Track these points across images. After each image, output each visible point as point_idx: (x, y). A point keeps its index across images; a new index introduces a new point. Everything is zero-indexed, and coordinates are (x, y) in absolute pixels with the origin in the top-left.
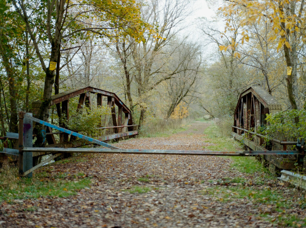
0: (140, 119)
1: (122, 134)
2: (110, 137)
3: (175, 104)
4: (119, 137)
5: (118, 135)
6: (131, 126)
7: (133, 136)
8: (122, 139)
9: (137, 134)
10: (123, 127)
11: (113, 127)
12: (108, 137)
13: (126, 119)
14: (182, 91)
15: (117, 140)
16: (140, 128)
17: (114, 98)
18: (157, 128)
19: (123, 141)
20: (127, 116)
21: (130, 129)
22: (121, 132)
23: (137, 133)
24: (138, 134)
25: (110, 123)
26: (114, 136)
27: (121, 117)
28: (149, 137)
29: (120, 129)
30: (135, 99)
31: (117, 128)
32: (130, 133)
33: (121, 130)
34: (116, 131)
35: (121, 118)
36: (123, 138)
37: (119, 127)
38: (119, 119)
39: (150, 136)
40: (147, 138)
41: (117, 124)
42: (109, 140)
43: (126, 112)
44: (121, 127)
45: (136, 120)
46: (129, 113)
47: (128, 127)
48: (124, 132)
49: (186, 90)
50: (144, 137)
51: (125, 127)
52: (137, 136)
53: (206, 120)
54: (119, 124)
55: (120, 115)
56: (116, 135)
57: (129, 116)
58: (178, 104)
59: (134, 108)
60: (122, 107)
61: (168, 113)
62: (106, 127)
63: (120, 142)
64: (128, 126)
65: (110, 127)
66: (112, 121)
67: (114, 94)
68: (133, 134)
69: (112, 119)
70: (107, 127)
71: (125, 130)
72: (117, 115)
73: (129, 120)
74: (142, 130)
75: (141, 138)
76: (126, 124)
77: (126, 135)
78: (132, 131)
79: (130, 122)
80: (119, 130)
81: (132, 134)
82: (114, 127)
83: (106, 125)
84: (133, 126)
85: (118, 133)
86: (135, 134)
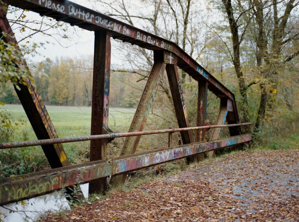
0: (259, 112)
1: (204, 144)
4: (191, 154)
6: (234, 125)
7: (240, 147)
8: (206, 157)
9: (248, 142)
10: (212, 128)
13: (222, 112)
16: (257, 129)
17: (174, 54)
18: (293, 127)
20: (223, 105)
21: (234, 131)
23: (248, 140)
24: (250, 142)
27: (204, 104)
28: (275, 149)
29: (201, 132)
31: (187, 131)
32: (227, 142)
34: (186, 138)
35: (204, 109)
38: (199, 109)
40: (269, 151)
43: (223, 96)
44: (203, 129)
46: (228, 98)
50: (263, 148)
51: (217, 128)
52: (248, 145)
55: (202, 102)
56: (178, 149)
57: (229, 104)
60: (206, 84)
68: (239, 142)
71: (217, 134)
73: (229, 112)
75: (257, 152)
76: (221, 123)
77: (215, 147)
78: (237, 137)
79: (232, 118)
80: (198, 134)
81: (235, 143)
84: (239, 126)
85: (190, 143)
86: (244, 142)
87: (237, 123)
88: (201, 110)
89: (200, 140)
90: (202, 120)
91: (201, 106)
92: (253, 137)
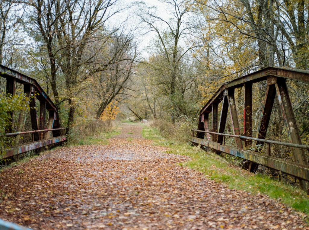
0: (69, 120)
1: (46, 141)
2: (27, 148)
3: (106, 103)
4: (41, 146)
5: (40, 144)
6: (58, 129)
7: (60, 144)
8: (46, 149)
10: (47, 131)
11: (32, 132)
12: (24, 148)
13: (51, 120)
14: (114, 89)
15: (37, 151)
16: (69, 132)
17: (34, 86)
19: (47, 151)
20: (51, 116)
21: (56, 134)
22: (43, 138)
23: (65, 139)
24: (66, 141)
25: (26, 125)
26: (32, 146)
27: (44, 115)
28: (82, 145)
29: (42, 134)
30: (63, 93)
31: (38, 132)
32: (55, 140)
33: (44, 135)
34: (36, 137)
35: (44, 118)
36: (47, 147)
37: (40, 132)
38: (40, 119)
39: (84, 143)
40: (80, 146)
41: (38, 127)
42: (26, 152)
43: (51, 110)
44: (43, 132)
45: (64, 121)
46: (55, 111)
47: (53, 131)
48: (47, 138)
49: (119, 87)
50: (75, 144)
51: (49, 131)
52: (65, 143)
53: (132, 121)
54: (40, 126)
55: (42, 114)
56: (37, 143)
57: (55, 115)
58: (109, 103)
59: (61, 106)
60: (45, 101)
61: (97, 113)
62: (20, 132)
63: (42, 153)
64: (54, 129)
65: (27, 132)
66: (30, 122)
67: (34, 81)
68: (60, 140)
69: (30, 119)
70: (22, 131)
71: (49, 135)
72: (38, 114)
73: (55, 120)
74: (72, 134)
75: (72, 147)
76: (50, 128)
77: (50, 143)
78: (59, 137)
79: (57, 124)
80: (40, 135)
81: (58, 141)
82: (34, 131)
83: (20, 129)
84: (60, 130)
85: (39, 140)
86: (63, 141)
87: (58, 128)
88: (42, 119)
89: (42, 139)
90: (43, 125)
91: (42, 117)
92: (67, 138)
